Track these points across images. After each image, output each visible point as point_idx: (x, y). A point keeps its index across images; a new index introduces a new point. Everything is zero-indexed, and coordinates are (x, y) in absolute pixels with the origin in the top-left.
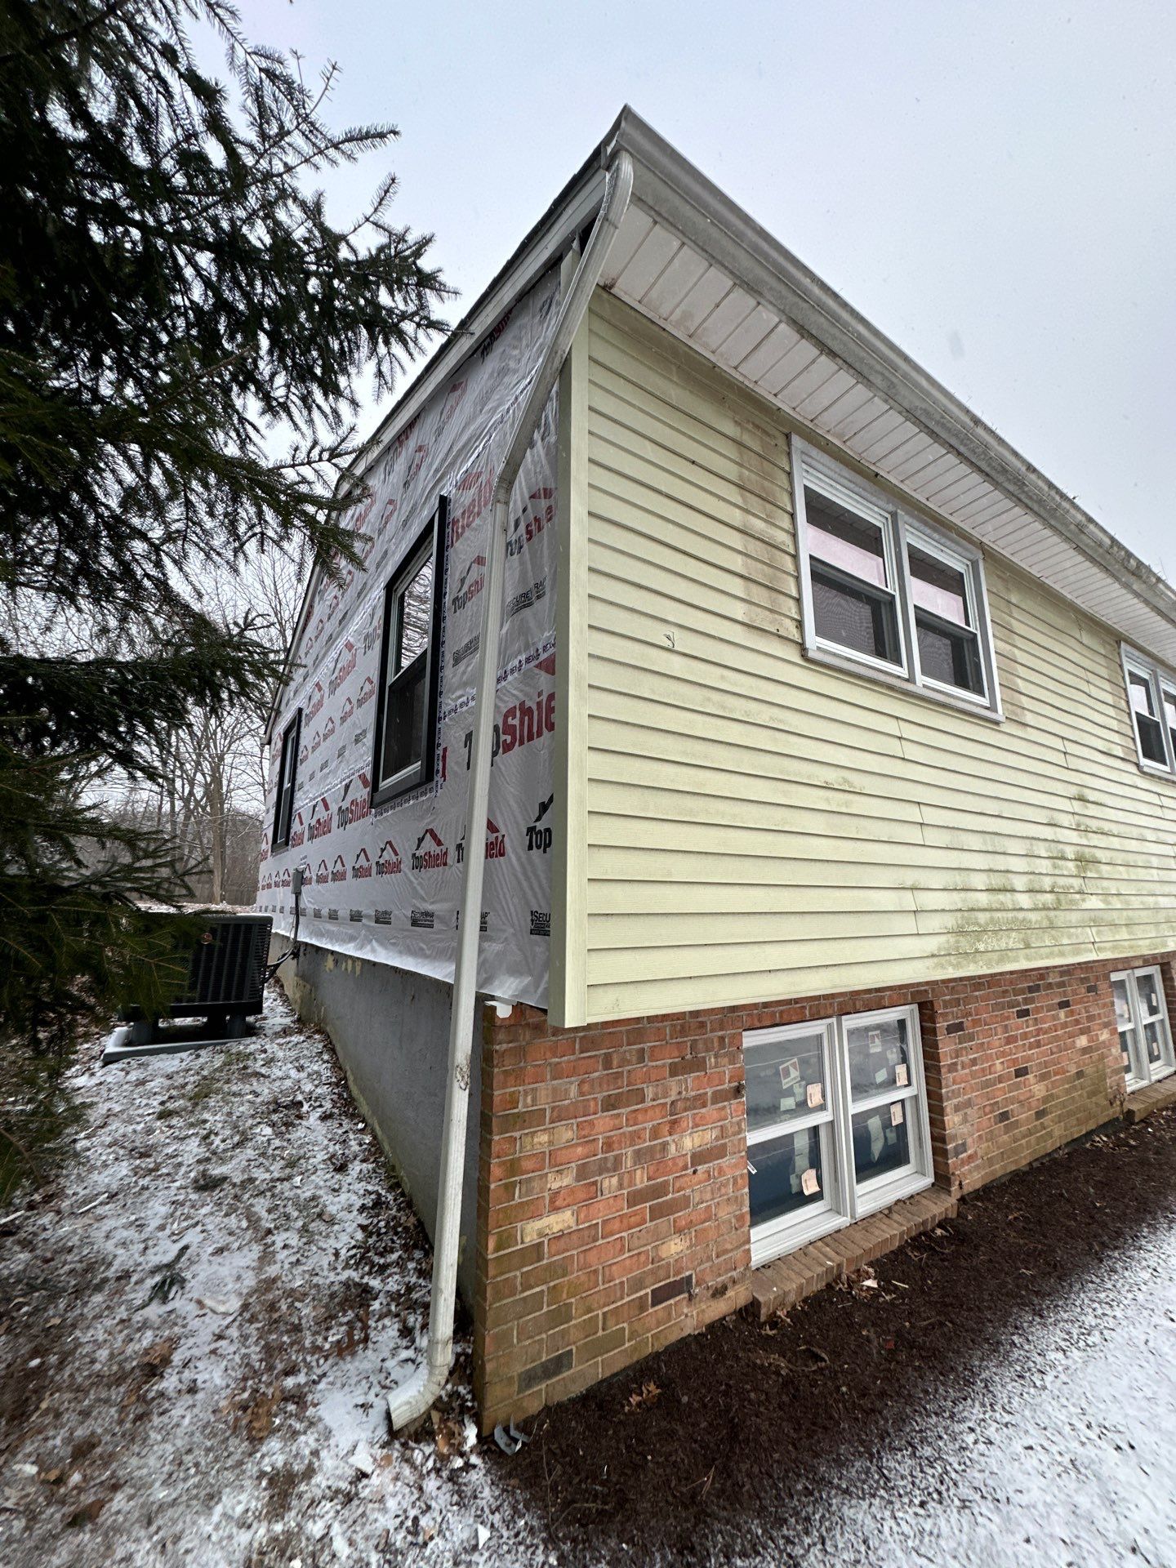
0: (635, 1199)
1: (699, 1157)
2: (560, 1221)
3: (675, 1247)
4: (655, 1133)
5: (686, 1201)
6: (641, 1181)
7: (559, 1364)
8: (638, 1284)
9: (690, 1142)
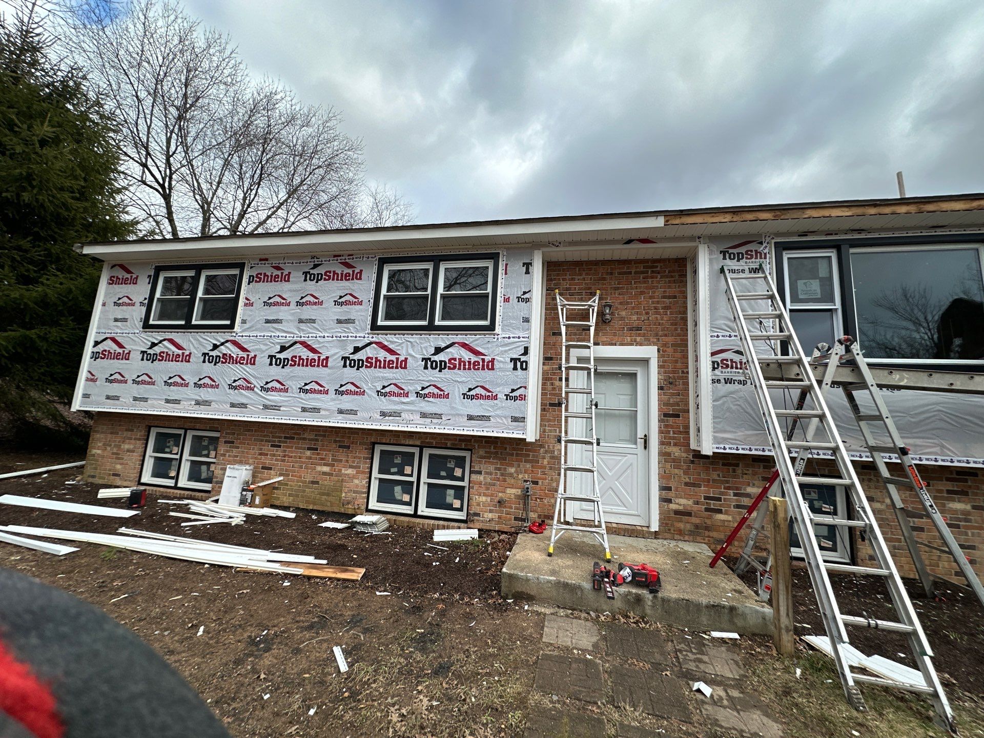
0: (113, 454)
1: (128, 451)
2: (99, 452)
3: (118, 467)
4: (119, 442)
5: (123, 459)
6: (115, 450)
7: (93, 477)
8: (110, 470)
9: (127, 446)
